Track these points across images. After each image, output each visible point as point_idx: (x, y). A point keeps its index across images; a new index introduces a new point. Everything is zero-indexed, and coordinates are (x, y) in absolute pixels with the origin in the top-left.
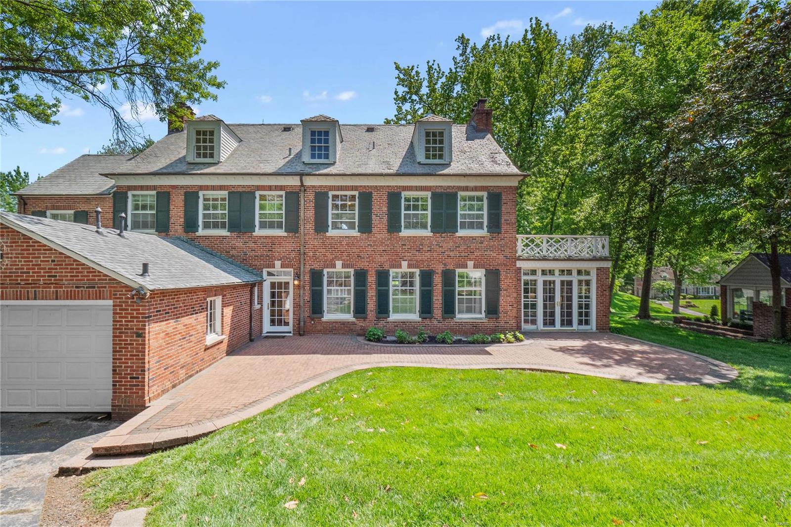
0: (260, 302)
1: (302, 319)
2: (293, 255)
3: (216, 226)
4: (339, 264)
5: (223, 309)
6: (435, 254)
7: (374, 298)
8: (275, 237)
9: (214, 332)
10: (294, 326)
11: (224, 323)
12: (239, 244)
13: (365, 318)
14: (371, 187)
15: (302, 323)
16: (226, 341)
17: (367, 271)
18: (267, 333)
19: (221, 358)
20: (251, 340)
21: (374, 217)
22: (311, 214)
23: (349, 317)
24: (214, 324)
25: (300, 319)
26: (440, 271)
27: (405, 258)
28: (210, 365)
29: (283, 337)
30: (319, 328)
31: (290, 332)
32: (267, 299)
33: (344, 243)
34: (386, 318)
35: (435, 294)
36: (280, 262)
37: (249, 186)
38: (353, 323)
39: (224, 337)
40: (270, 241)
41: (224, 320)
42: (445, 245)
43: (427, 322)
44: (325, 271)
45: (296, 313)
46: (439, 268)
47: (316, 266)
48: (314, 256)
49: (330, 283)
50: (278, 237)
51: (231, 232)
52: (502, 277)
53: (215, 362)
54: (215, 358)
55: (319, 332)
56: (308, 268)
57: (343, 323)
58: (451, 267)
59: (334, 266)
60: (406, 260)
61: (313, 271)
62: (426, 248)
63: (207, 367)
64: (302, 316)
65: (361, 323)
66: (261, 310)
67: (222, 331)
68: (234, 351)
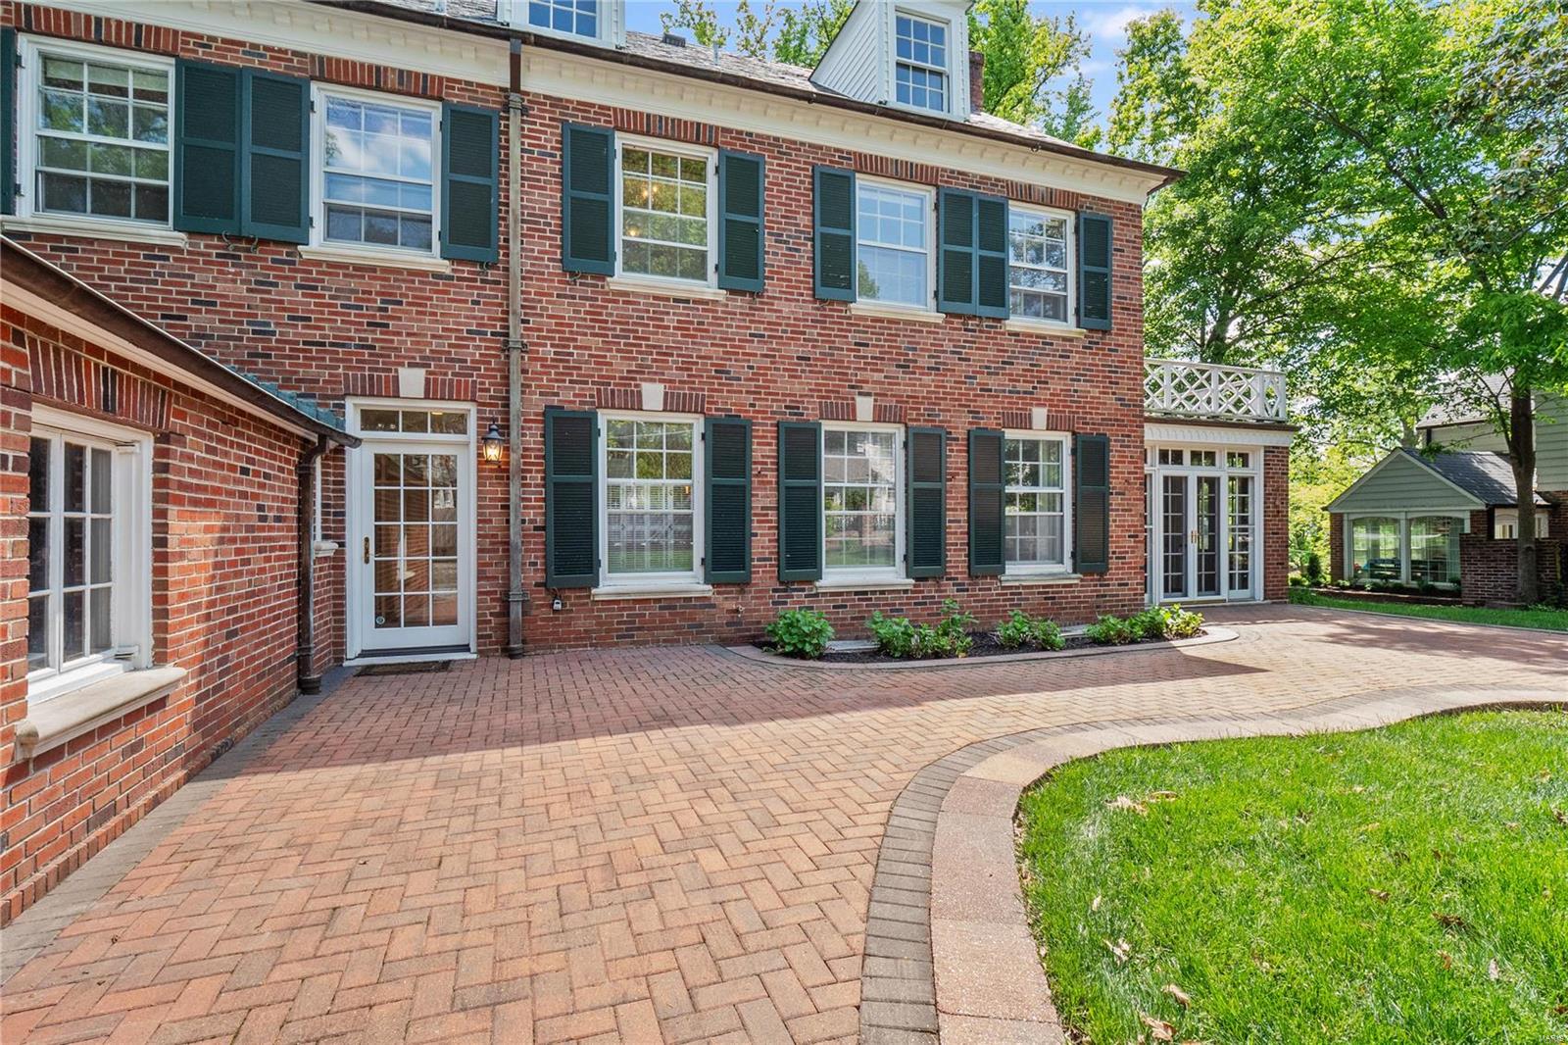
0: (336, 531)
1: (515, 594)
2: (474, 351)
3: (111, 199)
4: (653, 394)
5: (161, 514)
6: (949, 381)
7: (772, 515)
8: (398, 271)
9: (102, 644)
10: (481, 622)
11: (172, 593)
12: (233, 285)
13: (743, 584)
14: (760, 139)
15: (516, 611)
16: (184, 697)
17: (750, 422)
18: (364, 654)
19: (156, 801)
20: (306, 687)
21: (768, 242)
22: (548, 200)
23: (690, 582)
24: (101, 598)
25: (507, 594)
26: (961, 434)
27: (866, 388)
28: (63, 873)
29: (445, 666)
30: (581, 624)
31: (466, 648)
32: (361, 521)
33: (670, 321)
34: (810, 582)
35: (950, 504)
36: (421, 373)
37: (279, 54)
38: (704, 603)
39: (170, 672)
40: (377, 286)
41: (173, 577)
42: (975, 355)
43: (929, 589)
44: (603, 418)
45: (490, 571)
46: (960, 425)
47: (568, 397)
48: (561, 357)
49: (619, 464)
50: (411, 273)
51: (191, 233)
52: (1114, 457)
53: (111, 837)
54: (113, 810)
55: (583, 638)
56: (538, 403)
57: (671, 604)
58: (990, 422)
59: (635, 403)
60: (868, 394)
61: (556, 414)
62: (924, 361)
63: (42, 890)
64: (516, 583)
65: (727, 602)
66: (338, 562)
67: (161, 642)
68: (228, 746)
